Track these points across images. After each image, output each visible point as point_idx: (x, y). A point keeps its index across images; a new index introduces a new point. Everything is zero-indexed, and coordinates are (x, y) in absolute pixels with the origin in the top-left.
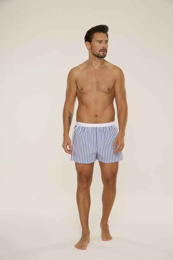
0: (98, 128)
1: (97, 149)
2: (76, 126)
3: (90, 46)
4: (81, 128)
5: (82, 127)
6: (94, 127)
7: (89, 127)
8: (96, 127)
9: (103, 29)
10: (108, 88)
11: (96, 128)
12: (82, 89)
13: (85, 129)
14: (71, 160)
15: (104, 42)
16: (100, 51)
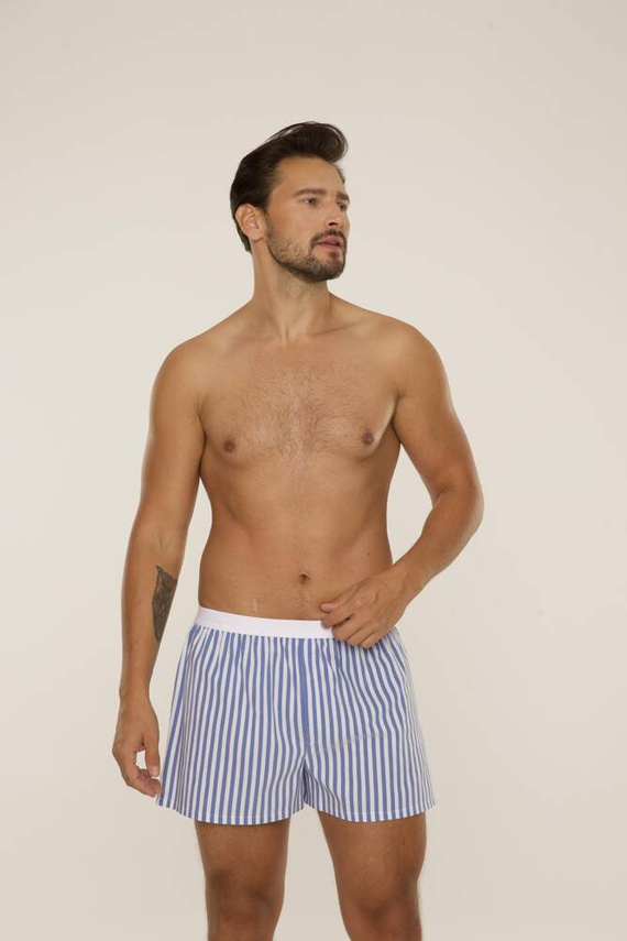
0: (310, 640)
1: (307, 747)
2: (195, 631)
3: (261, 223)
4: (222, 640)
5: (231, 637)
6: (290, 637)
7: (266, 635)
8: (297, 637)
9: (318, 142)
10: (361, 433)
11: (301, 641)
12: (229, 445)
13: (241, 645)
14: (161, 804)
15: (329, 199)
16: (315, 241)
